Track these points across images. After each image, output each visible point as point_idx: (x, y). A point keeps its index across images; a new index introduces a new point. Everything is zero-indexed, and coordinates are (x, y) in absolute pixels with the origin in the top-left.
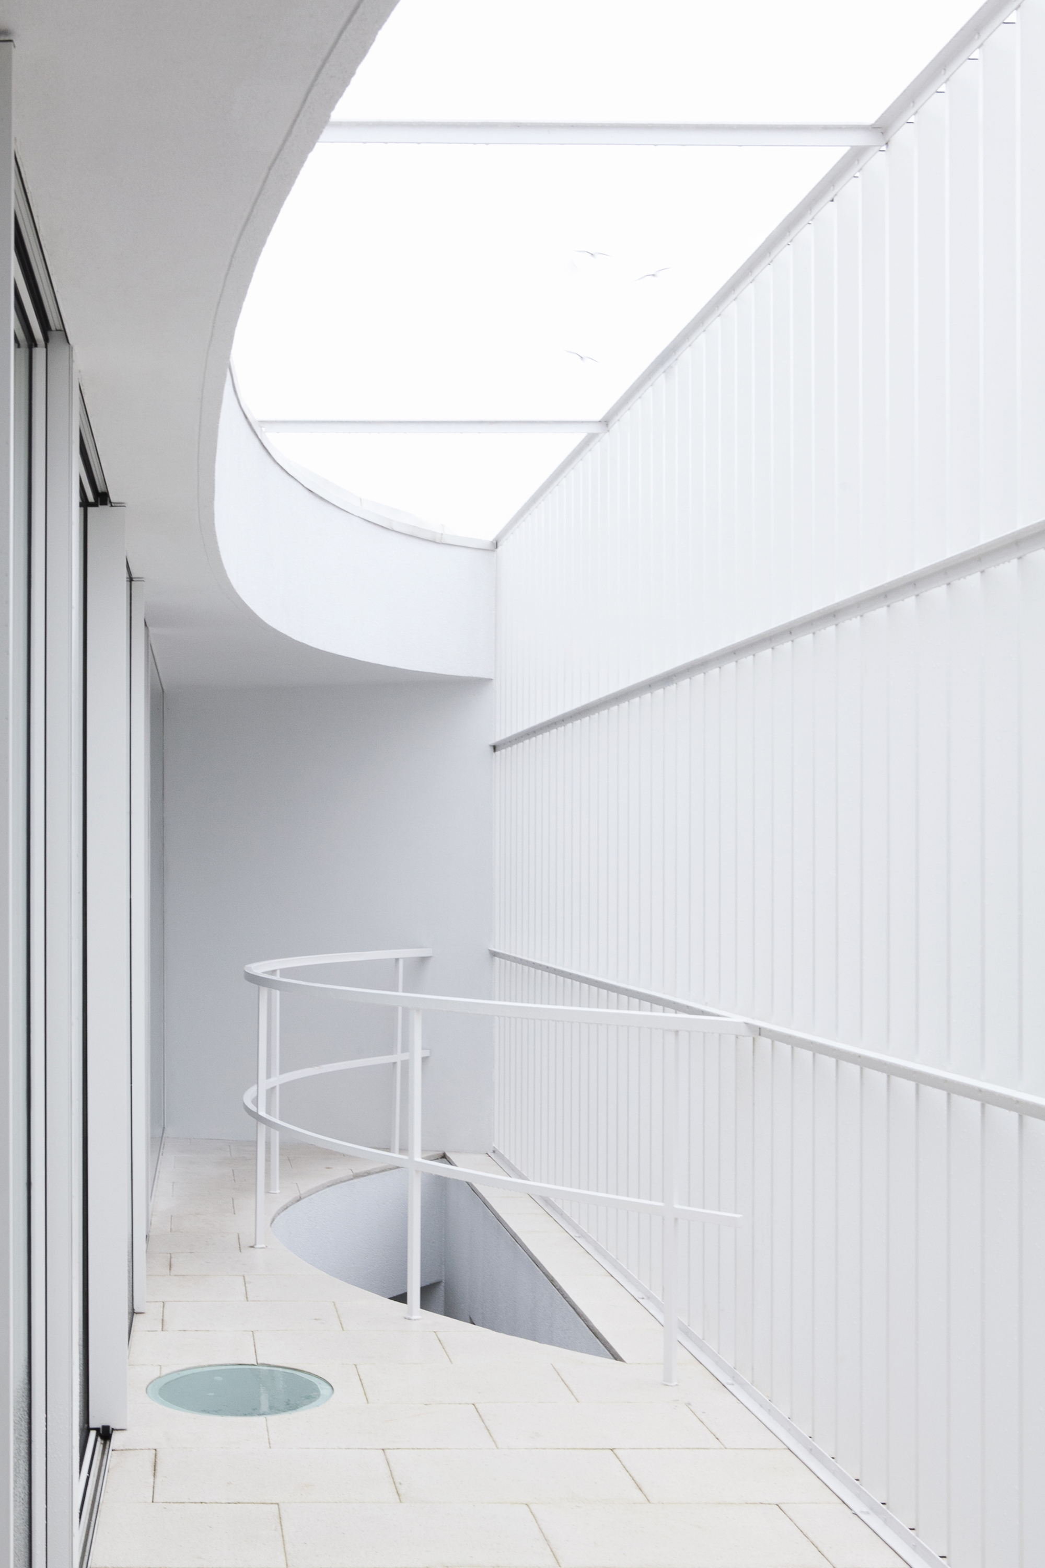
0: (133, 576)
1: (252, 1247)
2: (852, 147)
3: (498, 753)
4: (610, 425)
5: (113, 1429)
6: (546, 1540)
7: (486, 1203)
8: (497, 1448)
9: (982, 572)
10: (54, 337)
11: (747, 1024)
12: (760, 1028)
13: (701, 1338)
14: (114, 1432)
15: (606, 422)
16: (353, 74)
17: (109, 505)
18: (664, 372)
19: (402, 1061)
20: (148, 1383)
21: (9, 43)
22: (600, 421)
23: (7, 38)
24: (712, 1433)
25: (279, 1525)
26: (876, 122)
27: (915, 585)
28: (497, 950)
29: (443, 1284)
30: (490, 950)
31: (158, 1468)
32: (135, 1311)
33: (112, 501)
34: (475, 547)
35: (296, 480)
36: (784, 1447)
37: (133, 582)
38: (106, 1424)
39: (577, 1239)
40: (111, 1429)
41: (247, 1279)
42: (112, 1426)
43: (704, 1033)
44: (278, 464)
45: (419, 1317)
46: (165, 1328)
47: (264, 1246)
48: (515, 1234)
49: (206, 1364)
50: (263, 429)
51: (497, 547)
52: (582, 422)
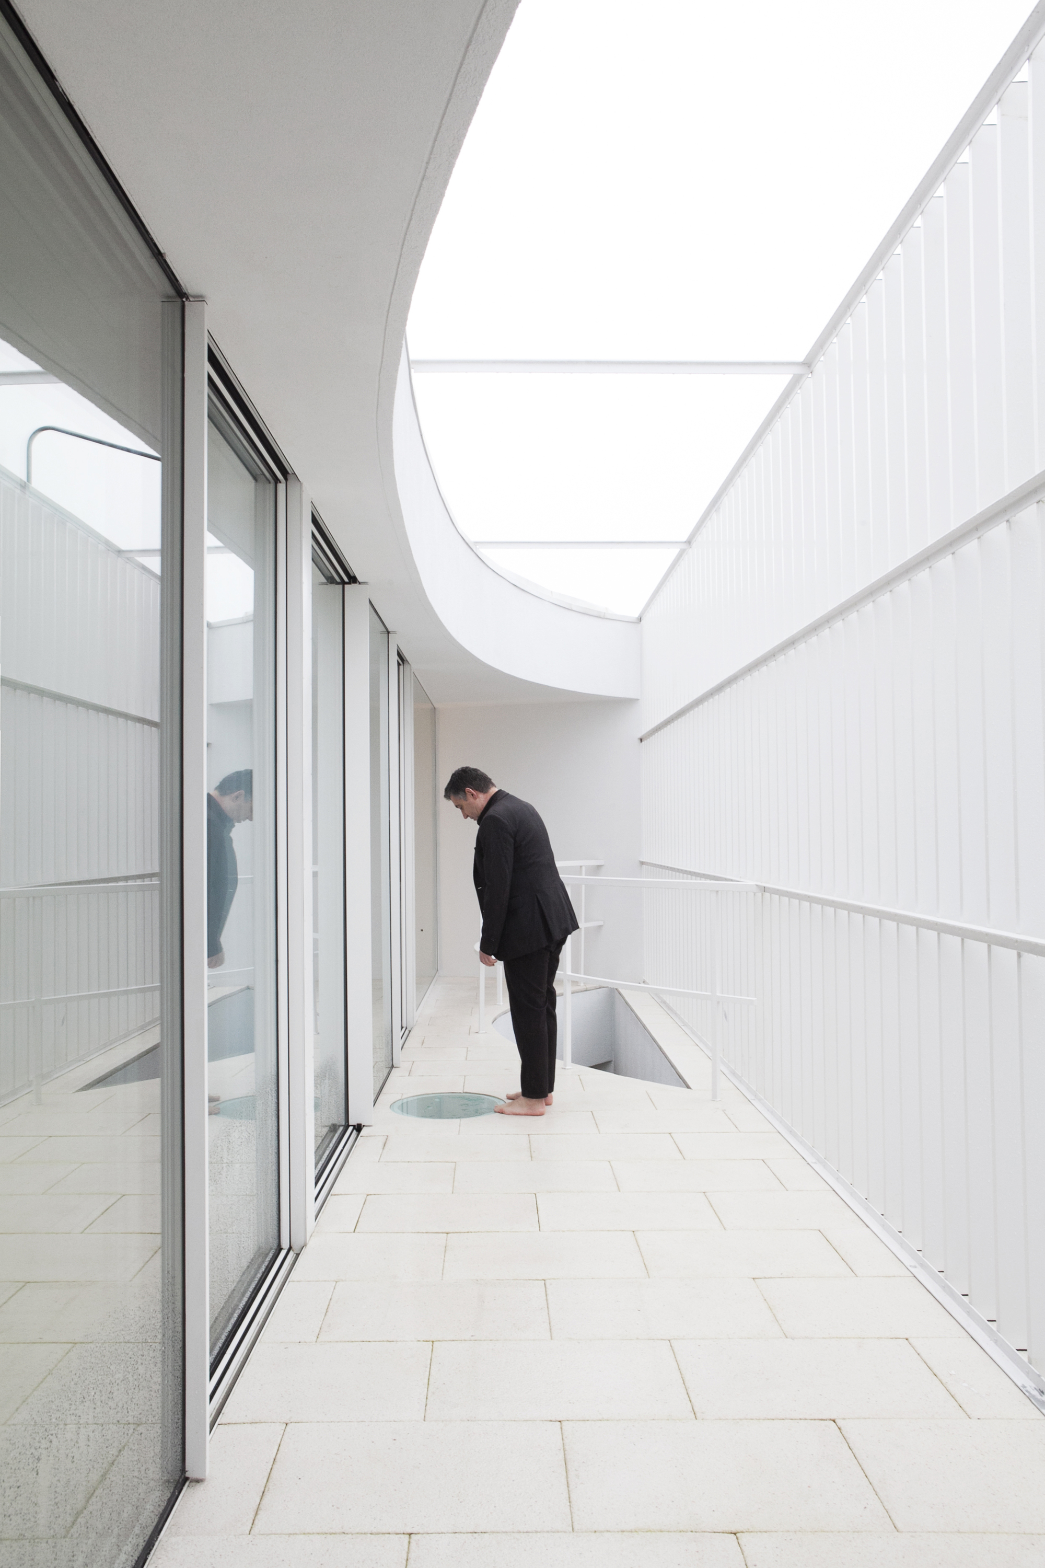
0: (390, 630)
1: (477, 1033)
2: (794, 374)
3: (643, 743)
4: (691, 544)
5: (364, 1126)
6: (615, 1178)
7: (632, 1009)
8: (600, 1133)
9: (858, 611)
10: (290, 477)
11: (757, 885)
12: (764, 887)
13: (740, 1075)
14: (364, 1127)
15: (689, 542)
16: (406, 320)
17: (358, 583)
18: (715, 511)
19: (585, 928)
20: (392, 1103)
21: (203, 302)
22: (685, 542)
23: (202, 300)
24: (734, 1124)
25: (453, 1173)
26: (804, 360)
27: (828, 622)
28: (644, 860)
29: (613, 1063)
30: (640, 861)
31: (386, 1145)
32: (394, 1066)
33: (360, 581)
34: (627, 620)
35: (504, 578)
36: (776, 1131)
37: (390, 634)
38: (359, 1123)
39: (682, 1027)
40: (362, 1126)
41: (469, 1049)
42: (363, 1124)
43: (733, 892)
44: (490, 568)
45: (571, 1067)
46: (411, 1074)
47: (484, 1032)
48: (645, 1025)
49: (431, 1092)
50: (478, 547)
51: (641, 621)
52: (676, 542)
